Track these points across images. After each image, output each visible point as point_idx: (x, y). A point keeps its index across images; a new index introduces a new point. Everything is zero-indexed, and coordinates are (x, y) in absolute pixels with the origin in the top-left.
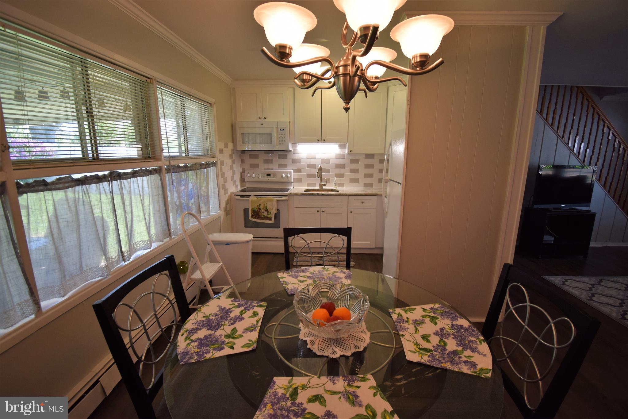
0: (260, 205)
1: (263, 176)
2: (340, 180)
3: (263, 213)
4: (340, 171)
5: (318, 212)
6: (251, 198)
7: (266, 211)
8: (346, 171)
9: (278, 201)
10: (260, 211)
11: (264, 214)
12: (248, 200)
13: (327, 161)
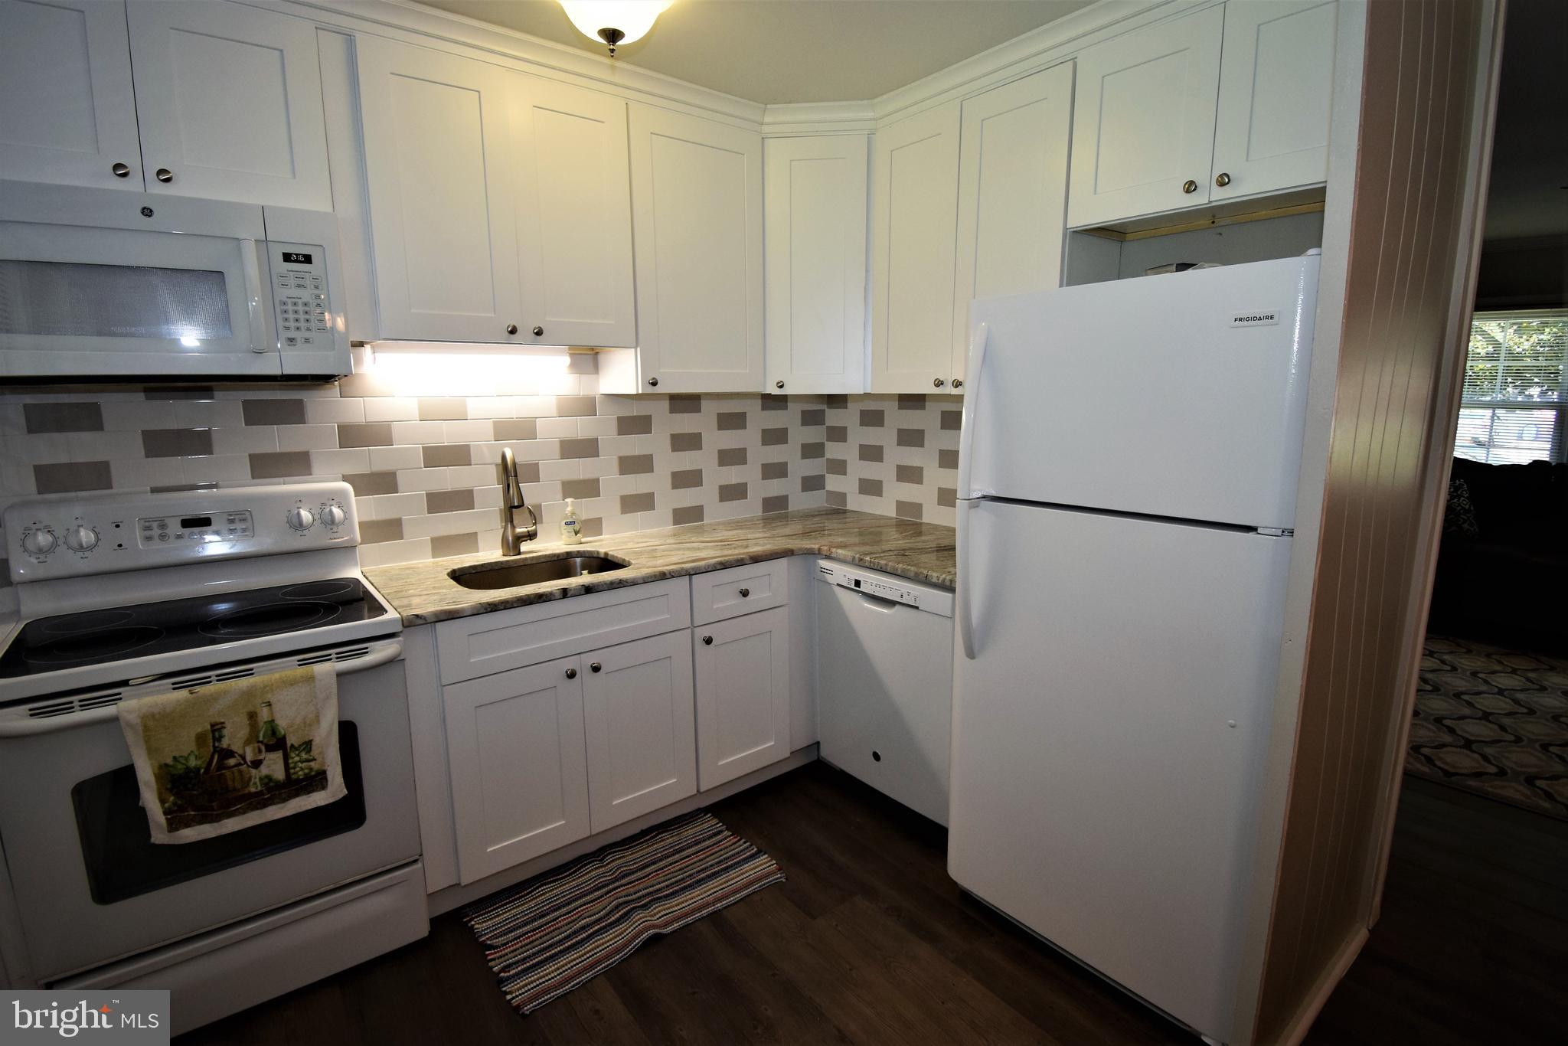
0: (217, 729)
1: (156, 532)
2: (586, 508)
3: (257, 764)
4: (580, 469)
5: (571, 675)
6: (130, 706)
7: (270, 749)
8: (603, 468)
9: (340, 675)
10: (232, 762)
11: (264, 770)
12: (114, 720)
13: (521, 429)
